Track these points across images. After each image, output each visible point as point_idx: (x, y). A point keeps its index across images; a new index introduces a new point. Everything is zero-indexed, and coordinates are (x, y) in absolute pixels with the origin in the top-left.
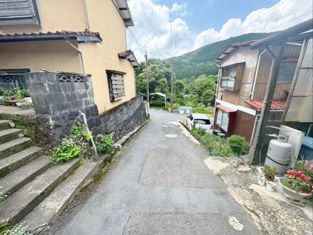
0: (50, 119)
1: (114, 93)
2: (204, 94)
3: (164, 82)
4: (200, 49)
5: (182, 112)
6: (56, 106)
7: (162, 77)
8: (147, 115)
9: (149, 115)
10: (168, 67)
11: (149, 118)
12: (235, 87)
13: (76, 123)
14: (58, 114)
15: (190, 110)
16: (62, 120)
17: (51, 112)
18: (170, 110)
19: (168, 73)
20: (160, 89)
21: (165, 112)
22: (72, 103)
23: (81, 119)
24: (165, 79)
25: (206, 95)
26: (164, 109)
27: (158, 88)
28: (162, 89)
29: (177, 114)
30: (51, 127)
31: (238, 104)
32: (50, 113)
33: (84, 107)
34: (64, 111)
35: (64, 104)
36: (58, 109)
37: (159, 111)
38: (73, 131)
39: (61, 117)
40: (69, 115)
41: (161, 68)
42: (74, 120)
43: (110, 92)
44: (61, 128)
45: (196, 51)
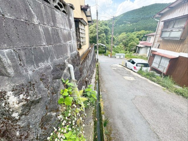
0: (9, 93)
1: (81, 41)
2: (129, 45)
3: (103, 36)
4: (122, 14)
5: (118, 57)
6: (22, 53)
7: (102, 33)
8: (97, 60)
9: (98, 59)
10: (106, 25)
11: (98, 61)
12: (181, 37)
13: (64, 83)
14: (30, 73)
15: (124, 56)
16: (42, 85)
17: (11, 71)
18: (110, 56)
19: (107, 30)
20: (101, 41)
21: (106, 57)
22: (55, 47)
23: (68, 73)
24: (104, 34)
25: (131, 46)
26: (105, 55)
27: (100, 40)
28: (102, 42)
29: (115, 59)
30: (15, 115)
31: (181, 51)
32: (8, 75)
33: (69, 55)
34: (42, 65)
35: (42, 48)
36: (31, 62)
37: (102, 56)
38: (62, 100)
39: (37, 78)
40: (53, 71)
41: (102, 26)
42: (60, 78)
43: (77, 40)
44: (42, 103)
45: (119, 17)
